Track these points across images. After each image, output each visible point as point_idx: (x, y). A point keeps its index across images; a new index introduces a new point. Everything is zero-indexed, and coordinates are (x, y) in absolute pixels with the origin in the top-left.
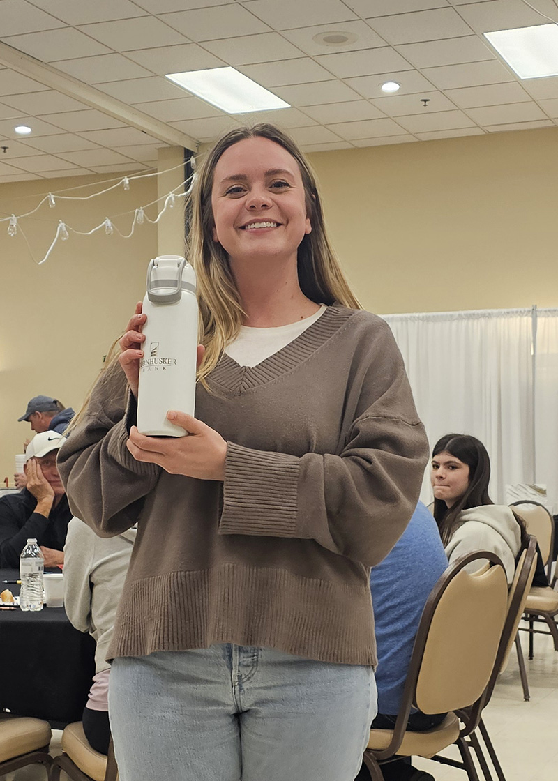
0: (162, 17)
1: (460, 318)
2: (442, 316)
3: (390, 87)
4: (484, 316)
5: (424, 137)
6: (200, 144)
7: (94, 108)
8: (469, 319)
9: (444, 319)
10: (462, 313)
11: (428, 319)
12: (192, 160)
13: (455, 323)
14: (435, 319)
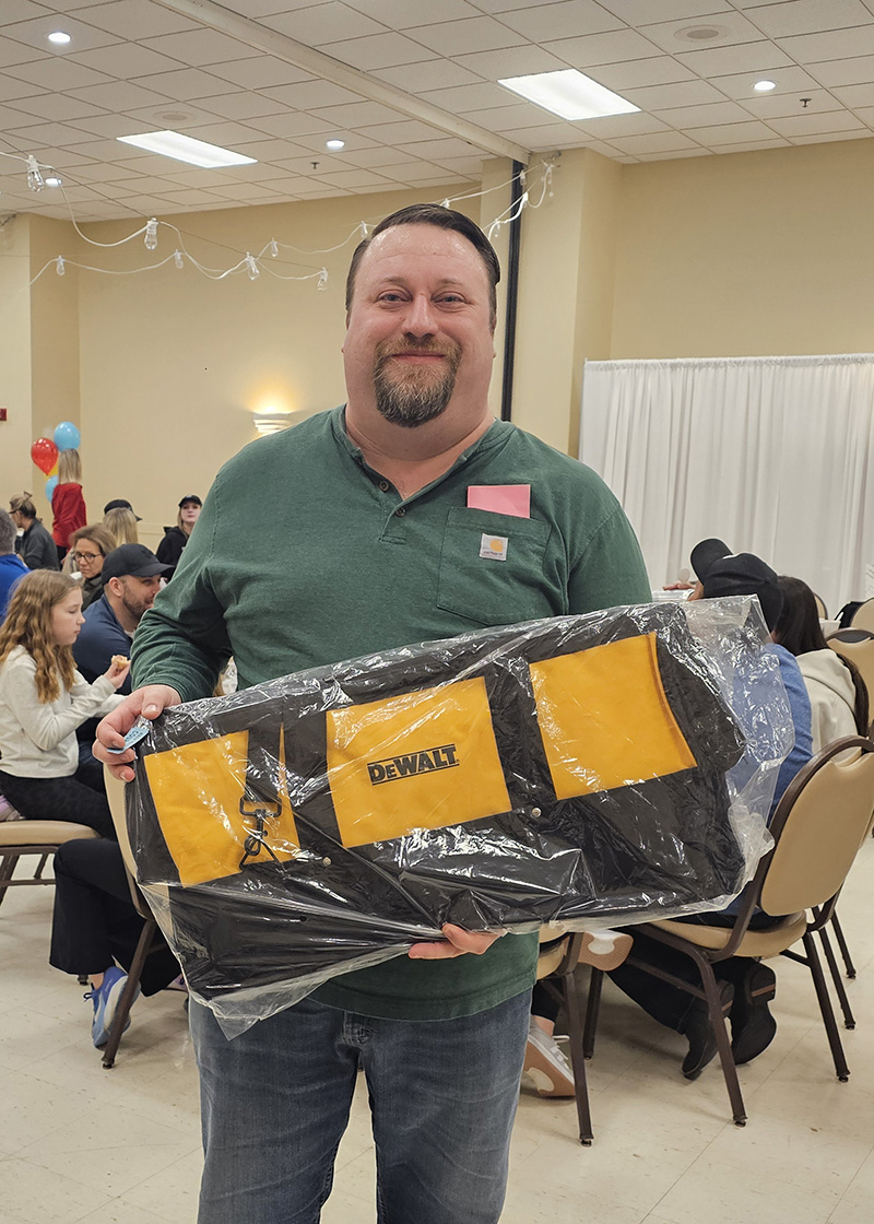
0: (498, 17)
1: (827, 363)
2: (804, 360)
3: (764, 86)
4: (856, 361)
5: (799, 142)
6: (531, 154)
7: (414, 118)
8: (837, 365)
9: (805, 364)
10: (830, 357)
11: (787, 364)
12: (522, 175)
13: (819, 369)
14: (795, 364)
